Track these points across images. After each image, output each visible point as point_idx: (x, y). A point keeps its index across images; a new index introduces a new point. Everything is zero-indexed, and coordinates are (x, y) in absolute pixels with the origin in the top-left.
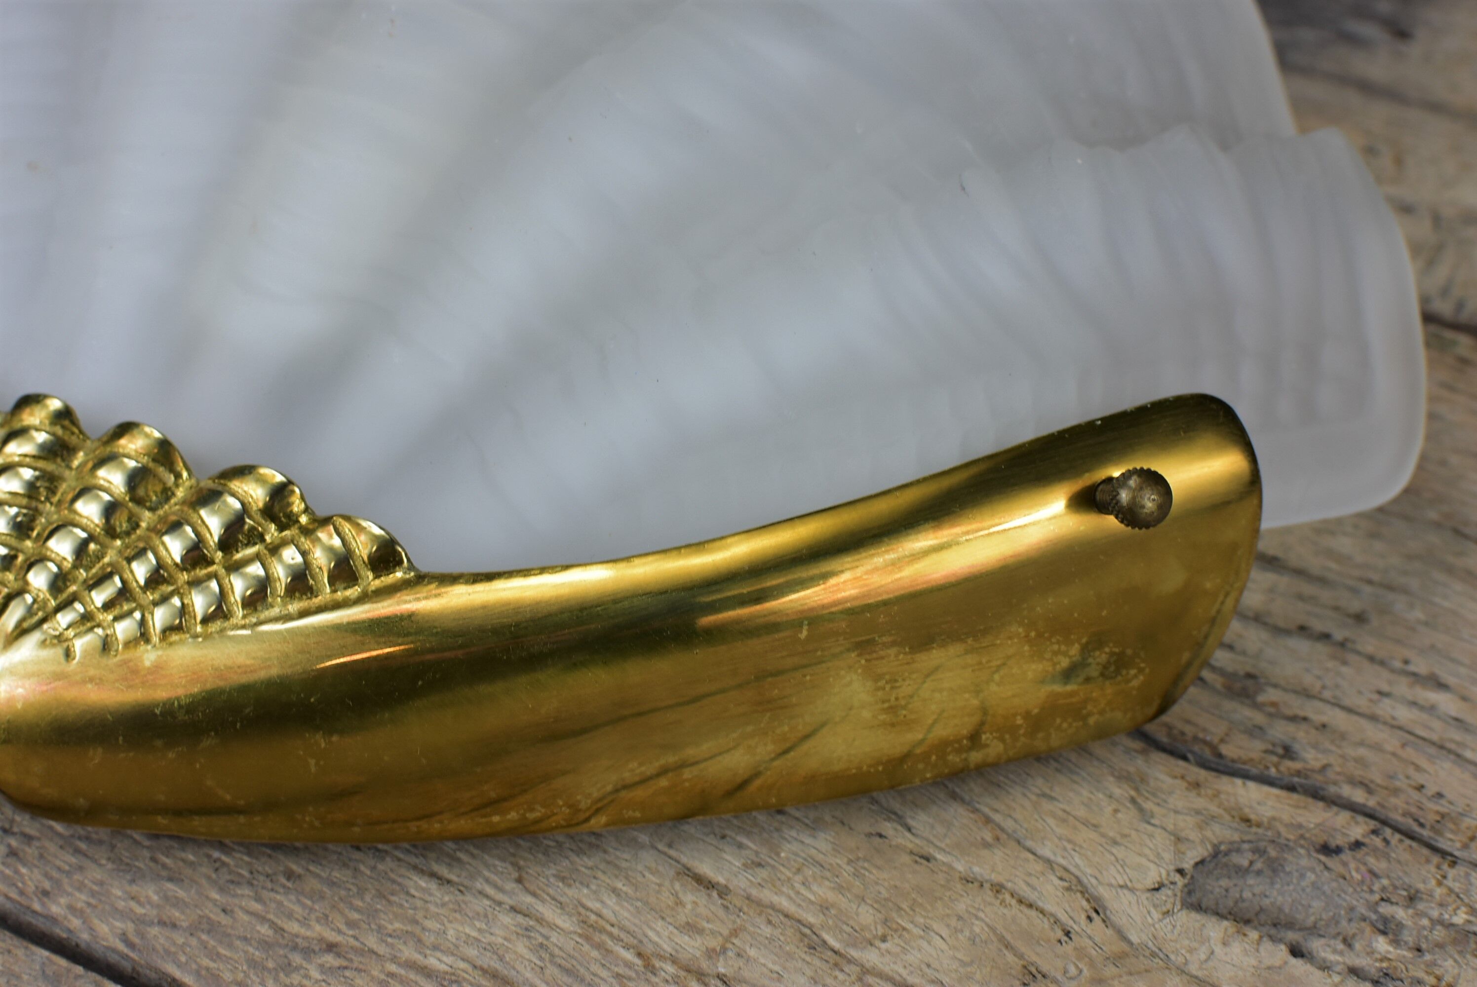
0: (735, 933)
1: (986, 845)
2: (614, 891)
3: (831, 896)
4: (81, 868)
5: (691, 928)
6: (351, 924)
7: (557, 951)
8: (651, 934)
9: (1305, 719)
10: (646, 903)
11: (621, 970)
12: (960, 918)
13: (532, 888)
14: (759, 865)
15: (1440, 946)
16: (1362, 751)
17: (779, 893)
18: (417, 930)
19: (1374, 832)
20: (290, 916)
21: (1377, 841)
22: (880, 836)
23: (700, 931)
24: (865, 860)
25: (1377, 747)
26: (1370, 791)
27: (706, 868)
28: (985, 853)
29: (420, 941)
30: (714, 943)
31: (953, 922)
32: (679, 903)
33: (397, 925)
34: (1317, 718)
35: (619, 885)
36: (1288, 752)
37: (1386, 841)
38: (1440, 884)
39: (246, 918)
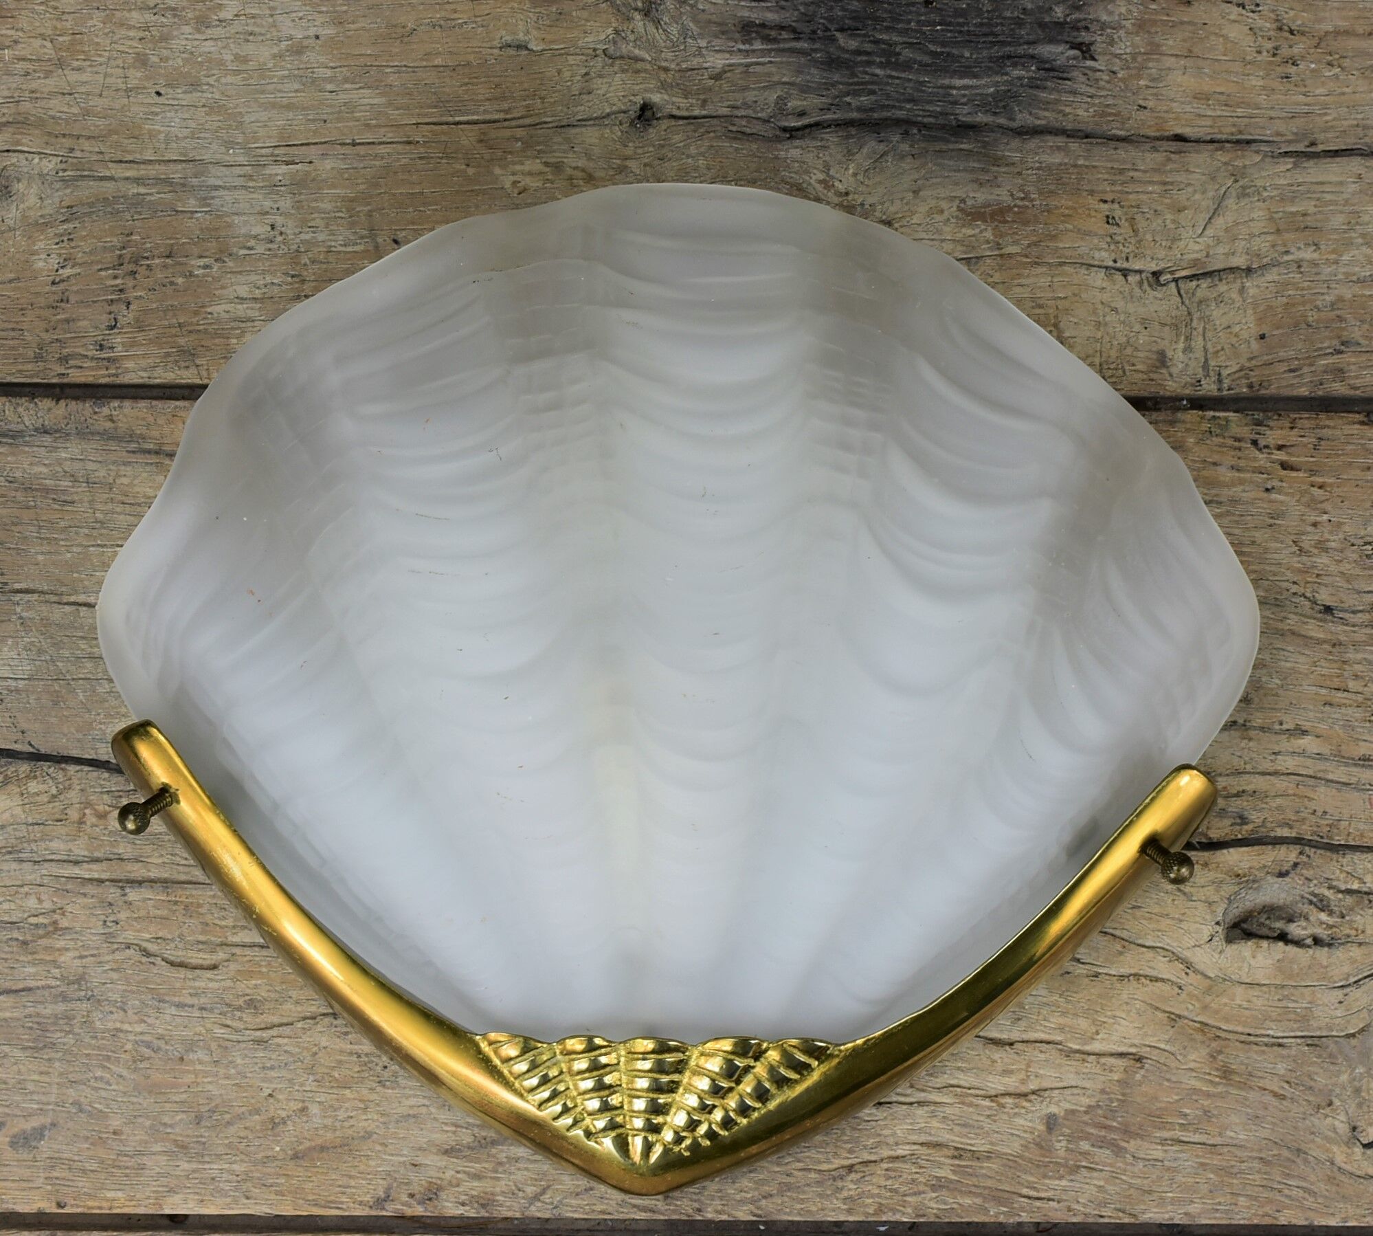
0: (1028, 1066)
1: (1121, 953)
2: (959, 1068)
3: (1062, 1021)
4: (704, 1188)
5: (1006, 1072)
6: (850, 1151)
7: (953, 1117)
8: (989, 1084)
9: (1243, 791)
10: (978, 1069)
11: (988, 1113)
12: (1127, 1003)
13: (920, 1087)
14: (1019, 1019)
15: (1352, 909)
16: (1279, 801)
17: (1037, 1031)
18: (882, 1139)
19: (1301, 853)
20: (820, 1162)
21: (1304, 858)
22: (1068, 973)
23: (1012, 1072)
24: (1067, 991)
25: (1284, 795)
26: (1291, 827)
27: (995, 1034)
28: (1122, 958)
29: (887, 1144)
30: (1022, 1075)
31: (1125, 1007)
32: (994, 1061)
33: (872, 1141)
34: (1249, 788)
35: (960, 1065)
36: (1243, 820)
37: (1309, 856)
38: (1342, 871)
39: (799, 1174)
